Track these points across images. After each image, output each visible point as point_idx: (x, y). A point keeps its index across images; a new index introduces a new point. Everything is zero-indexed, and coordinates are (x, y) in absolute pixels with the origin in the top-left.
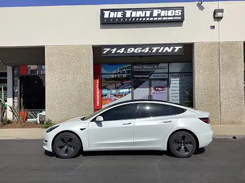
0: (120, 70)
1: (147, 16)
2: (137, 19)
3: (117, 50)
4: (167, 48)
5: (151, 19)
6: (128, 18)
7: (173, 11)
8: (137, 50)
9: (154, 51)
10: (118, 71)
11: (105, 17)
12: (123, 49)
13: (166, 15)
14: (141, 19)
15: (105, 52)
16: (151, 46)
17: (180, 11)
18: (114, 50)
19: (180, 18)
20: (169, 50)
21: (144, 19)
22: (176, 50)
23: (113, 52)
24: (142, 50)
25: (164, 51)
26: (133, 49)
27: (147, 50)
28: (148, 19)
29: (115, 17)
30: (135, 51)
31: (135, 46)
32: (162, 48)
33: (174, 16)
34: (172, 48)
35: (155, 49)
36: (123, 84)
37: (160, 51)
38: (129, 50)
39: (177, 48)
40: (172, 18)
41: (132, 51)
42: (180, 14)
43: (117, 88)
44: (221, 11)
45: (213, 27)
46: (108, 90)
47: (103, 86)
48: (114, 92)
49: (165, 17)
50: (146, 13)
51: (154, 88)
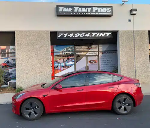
0: (67, 49)
2: (82, 13)
3: (68, 35)
4: (101, 34)
5: (92, 14)
6: (76, 12)
7: (106, 9)
8: (81, 35)
9: (93, 36)
10: (65, 50)
11: (60, 11)
12: (72, 34)
14: (84, 13)
15: (59, 36)
16: (91, 32)
17: (110, 9)
18: (66, 35)
19: (110, 14)
20: (103, 35)
21: (87, 13)
22: (107, 36)
24: (85, 35)
25: (100, 36)
26: (79, 34)
27: (88, 35)
28: (89, 13)
31: (80, 32)
32: (98, 34)
34: (105, 34)
35: (94, 34)
36: (68, 59)
37: (97, 36)
38: (76, 35)
39: (108, 34)
41: (78, 36)
42: (110, 11)
43: (65, 62)
44: (136, 10)
45: (130, 20)
46: (59, 63)
47: (55, 60)
48: (62, 64)
49: (100, 12)
50: (88, 9)
51: (90, 61)
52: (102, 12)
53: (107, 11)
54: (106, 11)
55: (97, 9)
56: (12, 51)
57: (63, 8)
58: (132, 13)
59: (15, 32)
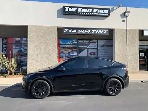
0: (71, 42)
1: (90, 12)
2: (85, 13)
3: (72, 31)
4: (100, 31)
5: (93, 14)
6: (80, 12)
7: (104, 10)
8: (83, 31)
9: (93, 32)
10: (70, 43)
11: (66, 10)
12: (76, 30)
13: (100, 12)
14: (86, 13)
15: (65, 31)
16: (92, 29)
17: (108, 11)
18: (71, 30)
20: (101, 32)
21: (88, 13)
22: (105, 32)
23: (70, 32)
24: (86, 31)
25: (99, 32)
26: (81, 30)
27: (89, 31)
28: (90, 14)
29: (72, 11)
30: (83, 32)
31: (83, 29)
32: (98, 31)
33: (105, 13)
34: (103, 31)
35: (94, 31)
36: (72, 50)
37: (96, 32)
38: (79, 31)
39: (106, 31)
40: (103, 14)
41: (81, 32)
42: (108, 12)
43: (69, 53)
44: (129, 12)
45: (124, 21)
46: (64, 54)
47: (61, 51)
48: (67, 55)
49: (100, 13)
50: (89, 10)
51: (90, 53)
52: (101, 13)
53: (106, 12)
54: (104, 12)
55: (97, 11)
56: (25, 42)
57: (69, 8)
58: (125, 15)
59: (27, 27)
